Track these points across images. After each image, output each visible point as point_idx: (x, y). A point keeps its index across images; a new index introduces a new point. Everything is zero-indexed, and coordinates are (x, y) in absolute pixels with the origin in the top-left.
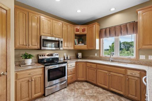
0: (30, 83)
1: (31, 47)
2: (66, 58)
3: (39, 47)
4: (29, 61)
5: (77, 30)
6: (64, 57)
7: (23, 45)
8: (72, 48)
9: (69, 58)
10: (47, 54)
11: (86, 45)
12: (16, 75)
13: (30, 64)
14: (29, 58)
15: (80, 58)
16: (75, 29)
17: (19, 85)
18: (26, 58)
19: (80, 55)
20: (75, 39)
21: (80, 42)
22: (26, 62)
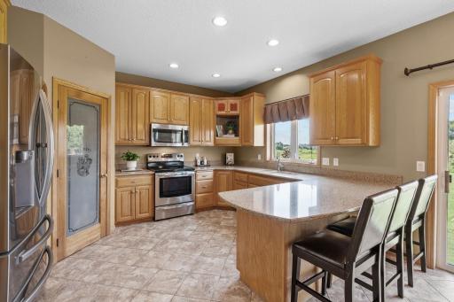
0: (133, 195)
1: (135, 142)
2: (199, 164)
3: (147, 142)
4: (133, 165)
5: (221, 107)
6: (196, 161)
7: (125, 139)
8: (211, 144)
9: (205, 163)
10: (163, 154)
11: (237, 138)
12: (117, 182)
13: (134, 169)
14: (133, 159)
15: (231, 165)
16: (217, 106)
17: (119, 197)
18: (128, 160)
19: (230, 157)
20: (217, 124)
21: (231, 131)
22: (128, 166)
